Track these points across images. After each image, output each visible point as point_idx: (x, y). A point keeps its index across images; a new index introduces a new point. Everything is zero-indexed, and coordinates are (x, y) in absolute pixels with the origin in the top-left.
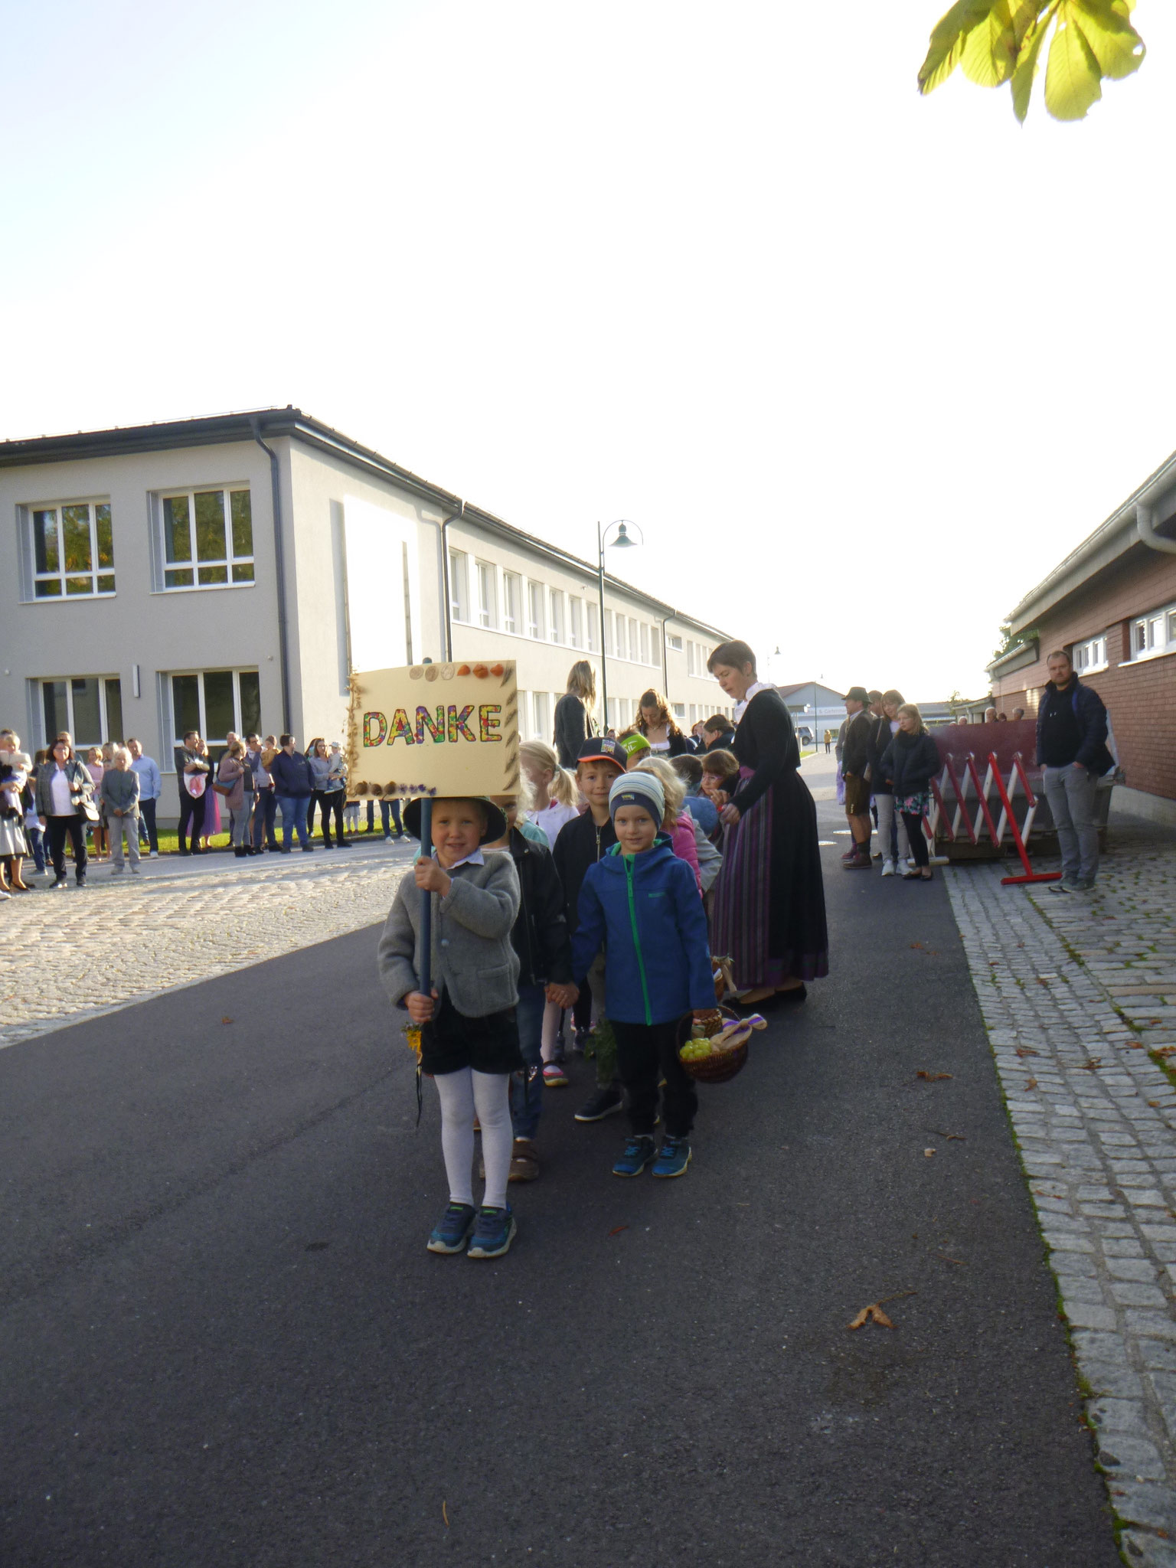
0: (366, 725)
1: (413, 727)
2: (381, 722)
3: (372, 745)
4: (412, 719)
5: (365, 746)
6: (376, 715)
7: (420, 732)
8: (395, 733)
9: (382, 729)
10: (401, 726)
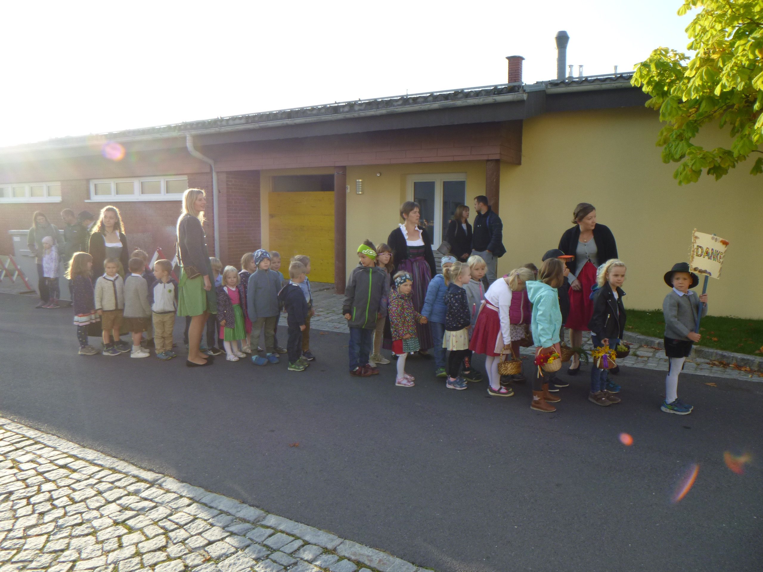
0: (697, 249)
1: (710, 254)
2: (702, 250)
3: (698, 256)
4: (710, 251)
5: (696, 256)
6: (701, 247)
7: (711, 257)
8: (705, 255)
9: (702, 252)
10: (707, 253)
